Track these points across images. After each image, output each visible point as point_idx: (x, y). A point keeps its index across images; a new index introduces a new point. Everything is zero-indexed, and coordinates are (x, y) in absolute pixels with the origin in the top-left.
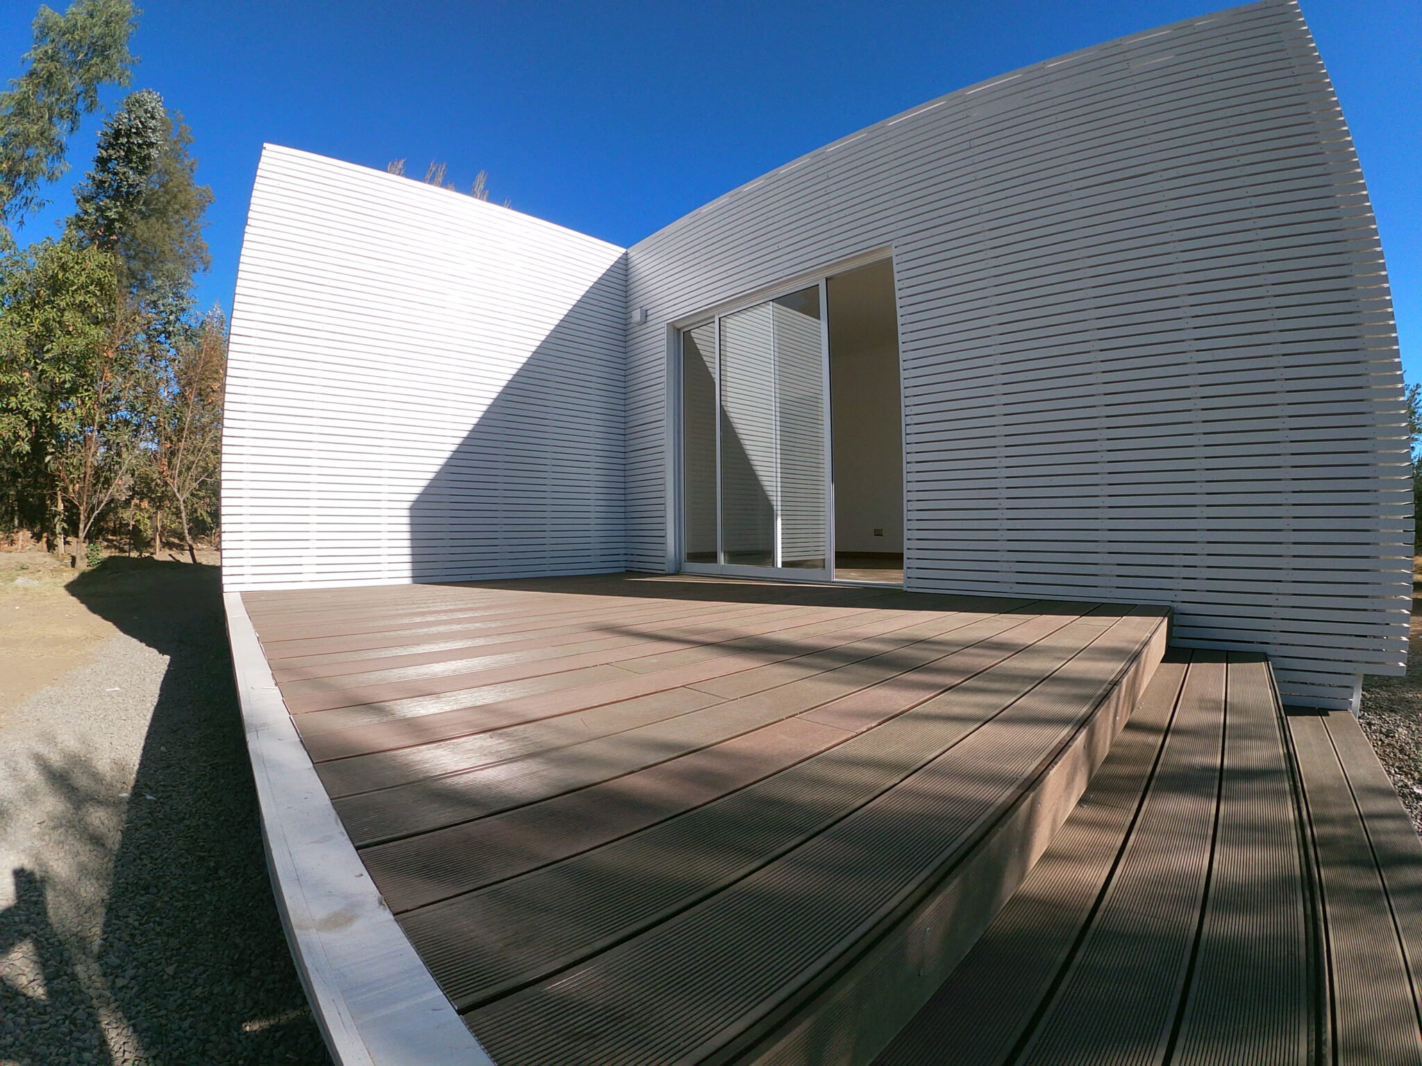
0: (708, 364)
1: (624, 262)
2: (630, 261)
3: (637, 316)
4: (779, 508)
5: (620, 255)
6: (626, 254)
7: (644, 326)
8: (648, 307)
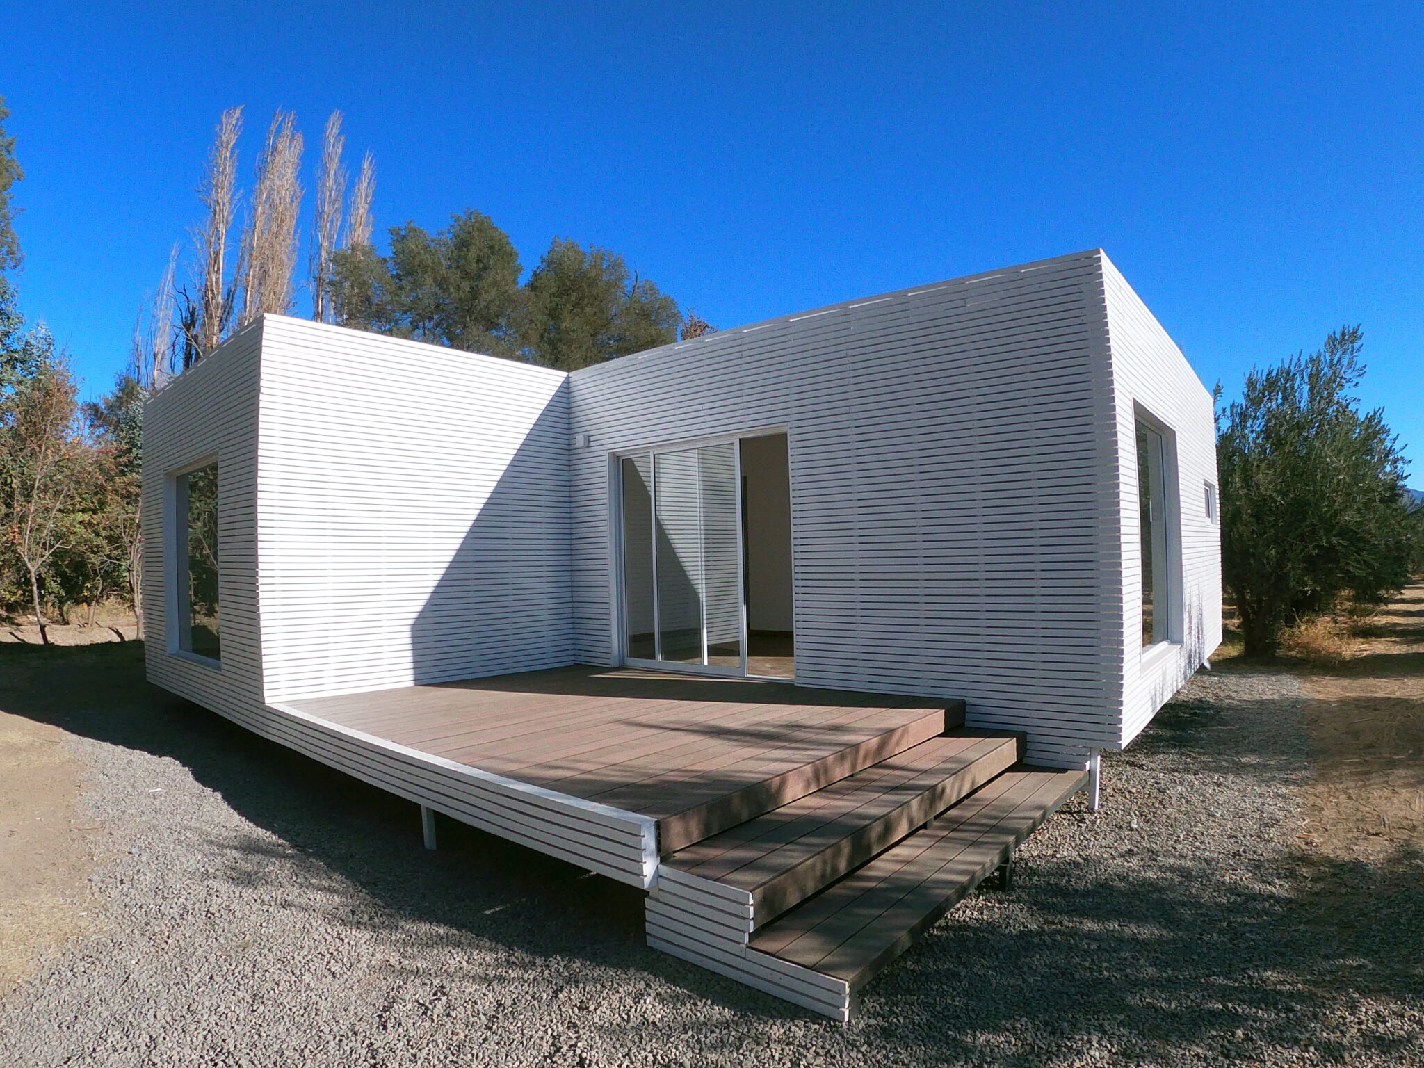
0: (644, 479)
1: (565, 385)
2: (571, 385)
3: (580, 441)
4: (704, 595)
5: (563, 379)
6: (568, 377)
7: (587, 450)
8: (591, 433)
